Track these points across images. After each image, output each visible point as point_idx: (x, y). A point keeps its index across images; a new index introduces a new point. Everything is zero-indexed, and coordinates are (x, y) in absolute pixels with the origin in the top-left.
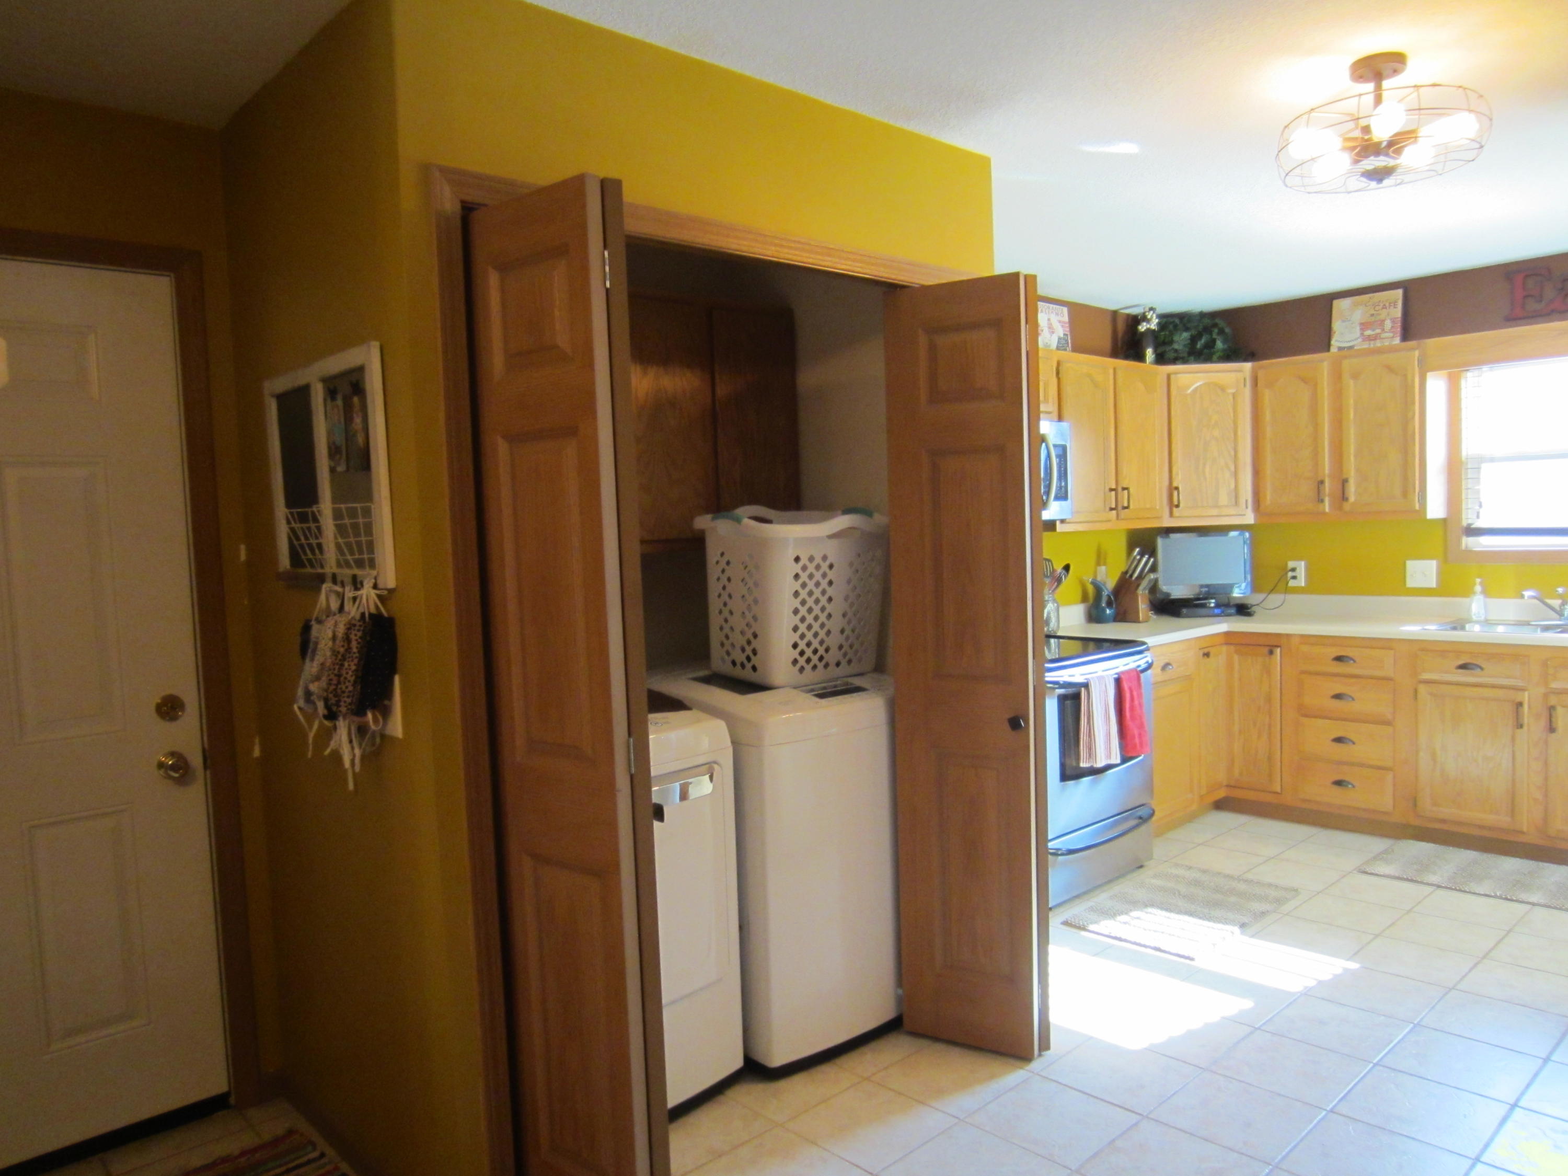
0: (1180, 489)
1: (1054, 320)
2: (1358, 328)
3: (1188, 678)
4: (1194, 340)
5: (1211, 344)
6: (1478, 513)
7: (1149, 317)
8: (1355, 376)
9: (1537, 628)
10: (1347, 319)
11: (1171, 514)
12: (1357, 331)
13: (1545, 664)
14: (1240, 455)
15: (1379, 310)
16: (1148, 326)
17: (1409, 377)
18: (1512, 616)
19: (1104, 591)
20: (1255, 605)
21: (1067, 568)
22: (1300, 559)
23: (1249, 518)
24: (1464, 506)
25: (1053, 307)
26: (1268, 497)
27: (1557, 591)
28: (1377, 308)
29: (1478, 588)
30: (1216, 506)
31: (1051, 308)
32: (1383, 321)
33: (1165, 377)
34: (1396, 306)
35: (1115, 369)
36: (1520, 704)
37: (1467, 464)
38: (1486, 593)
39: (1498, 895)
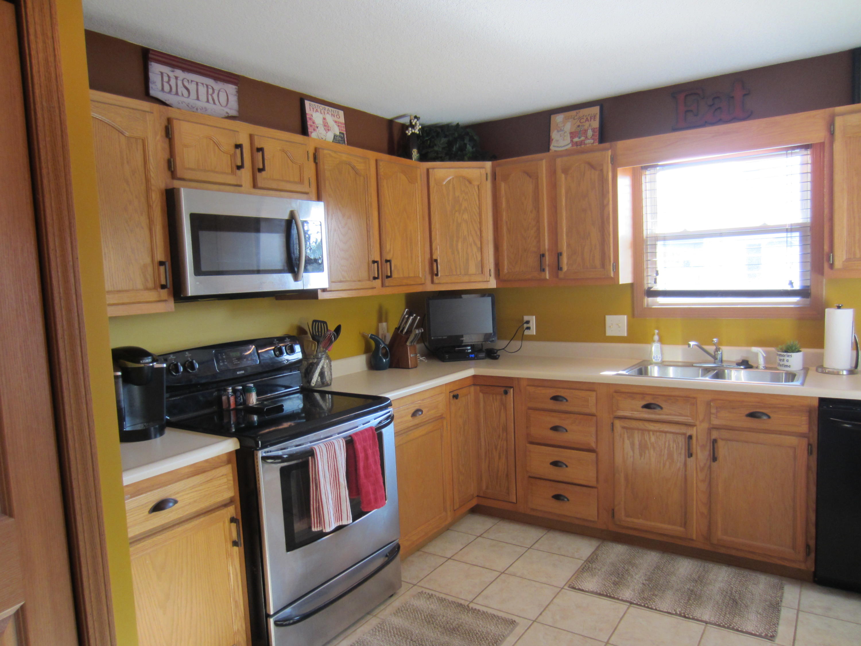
0: (439, 261)
1: (330, 120)
2: (569, 135)
3: (441, 418)
4: (450, 144)
5: (462, 149)
6: (655, 279)
7: (414, 123)
8: (565, 171)
9: (700, 369)
10: (561, 129)
11: (432, 282)
12: (568, 140)
13: (708, 404)
14: (484, 234)
15: (583, 122)
16: (413, 131)
17: (605, 173)
18: (680, 358)
19: (381, 344)
20: (500, 350)
21: (338, 330)
22: (532, 315)
23: (492, 284)
24: (645, 274)
25: (328, 109)
26: (506, 267)
27: (713, 341)
28: (582, 121)
29: (656, 338)
30: (467, 274)
31: (327, 109)
32: (586, 131)
33: (425, 171)
34: (595, 119)
35: (376, 161)
36: (690, 437)
37: (647, 241)
38: (661, 341)
39: (678, 613)
